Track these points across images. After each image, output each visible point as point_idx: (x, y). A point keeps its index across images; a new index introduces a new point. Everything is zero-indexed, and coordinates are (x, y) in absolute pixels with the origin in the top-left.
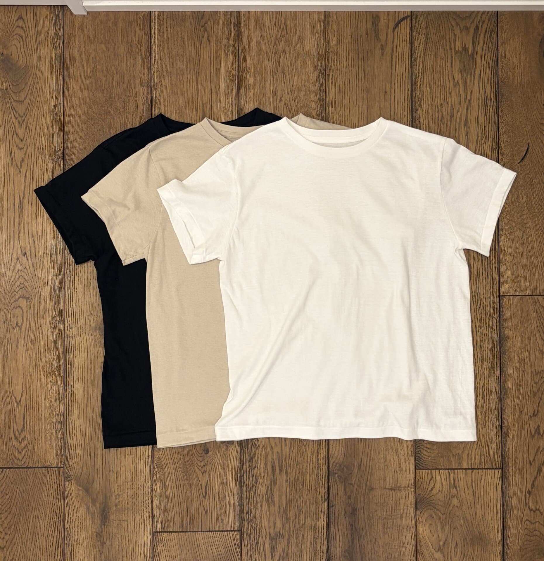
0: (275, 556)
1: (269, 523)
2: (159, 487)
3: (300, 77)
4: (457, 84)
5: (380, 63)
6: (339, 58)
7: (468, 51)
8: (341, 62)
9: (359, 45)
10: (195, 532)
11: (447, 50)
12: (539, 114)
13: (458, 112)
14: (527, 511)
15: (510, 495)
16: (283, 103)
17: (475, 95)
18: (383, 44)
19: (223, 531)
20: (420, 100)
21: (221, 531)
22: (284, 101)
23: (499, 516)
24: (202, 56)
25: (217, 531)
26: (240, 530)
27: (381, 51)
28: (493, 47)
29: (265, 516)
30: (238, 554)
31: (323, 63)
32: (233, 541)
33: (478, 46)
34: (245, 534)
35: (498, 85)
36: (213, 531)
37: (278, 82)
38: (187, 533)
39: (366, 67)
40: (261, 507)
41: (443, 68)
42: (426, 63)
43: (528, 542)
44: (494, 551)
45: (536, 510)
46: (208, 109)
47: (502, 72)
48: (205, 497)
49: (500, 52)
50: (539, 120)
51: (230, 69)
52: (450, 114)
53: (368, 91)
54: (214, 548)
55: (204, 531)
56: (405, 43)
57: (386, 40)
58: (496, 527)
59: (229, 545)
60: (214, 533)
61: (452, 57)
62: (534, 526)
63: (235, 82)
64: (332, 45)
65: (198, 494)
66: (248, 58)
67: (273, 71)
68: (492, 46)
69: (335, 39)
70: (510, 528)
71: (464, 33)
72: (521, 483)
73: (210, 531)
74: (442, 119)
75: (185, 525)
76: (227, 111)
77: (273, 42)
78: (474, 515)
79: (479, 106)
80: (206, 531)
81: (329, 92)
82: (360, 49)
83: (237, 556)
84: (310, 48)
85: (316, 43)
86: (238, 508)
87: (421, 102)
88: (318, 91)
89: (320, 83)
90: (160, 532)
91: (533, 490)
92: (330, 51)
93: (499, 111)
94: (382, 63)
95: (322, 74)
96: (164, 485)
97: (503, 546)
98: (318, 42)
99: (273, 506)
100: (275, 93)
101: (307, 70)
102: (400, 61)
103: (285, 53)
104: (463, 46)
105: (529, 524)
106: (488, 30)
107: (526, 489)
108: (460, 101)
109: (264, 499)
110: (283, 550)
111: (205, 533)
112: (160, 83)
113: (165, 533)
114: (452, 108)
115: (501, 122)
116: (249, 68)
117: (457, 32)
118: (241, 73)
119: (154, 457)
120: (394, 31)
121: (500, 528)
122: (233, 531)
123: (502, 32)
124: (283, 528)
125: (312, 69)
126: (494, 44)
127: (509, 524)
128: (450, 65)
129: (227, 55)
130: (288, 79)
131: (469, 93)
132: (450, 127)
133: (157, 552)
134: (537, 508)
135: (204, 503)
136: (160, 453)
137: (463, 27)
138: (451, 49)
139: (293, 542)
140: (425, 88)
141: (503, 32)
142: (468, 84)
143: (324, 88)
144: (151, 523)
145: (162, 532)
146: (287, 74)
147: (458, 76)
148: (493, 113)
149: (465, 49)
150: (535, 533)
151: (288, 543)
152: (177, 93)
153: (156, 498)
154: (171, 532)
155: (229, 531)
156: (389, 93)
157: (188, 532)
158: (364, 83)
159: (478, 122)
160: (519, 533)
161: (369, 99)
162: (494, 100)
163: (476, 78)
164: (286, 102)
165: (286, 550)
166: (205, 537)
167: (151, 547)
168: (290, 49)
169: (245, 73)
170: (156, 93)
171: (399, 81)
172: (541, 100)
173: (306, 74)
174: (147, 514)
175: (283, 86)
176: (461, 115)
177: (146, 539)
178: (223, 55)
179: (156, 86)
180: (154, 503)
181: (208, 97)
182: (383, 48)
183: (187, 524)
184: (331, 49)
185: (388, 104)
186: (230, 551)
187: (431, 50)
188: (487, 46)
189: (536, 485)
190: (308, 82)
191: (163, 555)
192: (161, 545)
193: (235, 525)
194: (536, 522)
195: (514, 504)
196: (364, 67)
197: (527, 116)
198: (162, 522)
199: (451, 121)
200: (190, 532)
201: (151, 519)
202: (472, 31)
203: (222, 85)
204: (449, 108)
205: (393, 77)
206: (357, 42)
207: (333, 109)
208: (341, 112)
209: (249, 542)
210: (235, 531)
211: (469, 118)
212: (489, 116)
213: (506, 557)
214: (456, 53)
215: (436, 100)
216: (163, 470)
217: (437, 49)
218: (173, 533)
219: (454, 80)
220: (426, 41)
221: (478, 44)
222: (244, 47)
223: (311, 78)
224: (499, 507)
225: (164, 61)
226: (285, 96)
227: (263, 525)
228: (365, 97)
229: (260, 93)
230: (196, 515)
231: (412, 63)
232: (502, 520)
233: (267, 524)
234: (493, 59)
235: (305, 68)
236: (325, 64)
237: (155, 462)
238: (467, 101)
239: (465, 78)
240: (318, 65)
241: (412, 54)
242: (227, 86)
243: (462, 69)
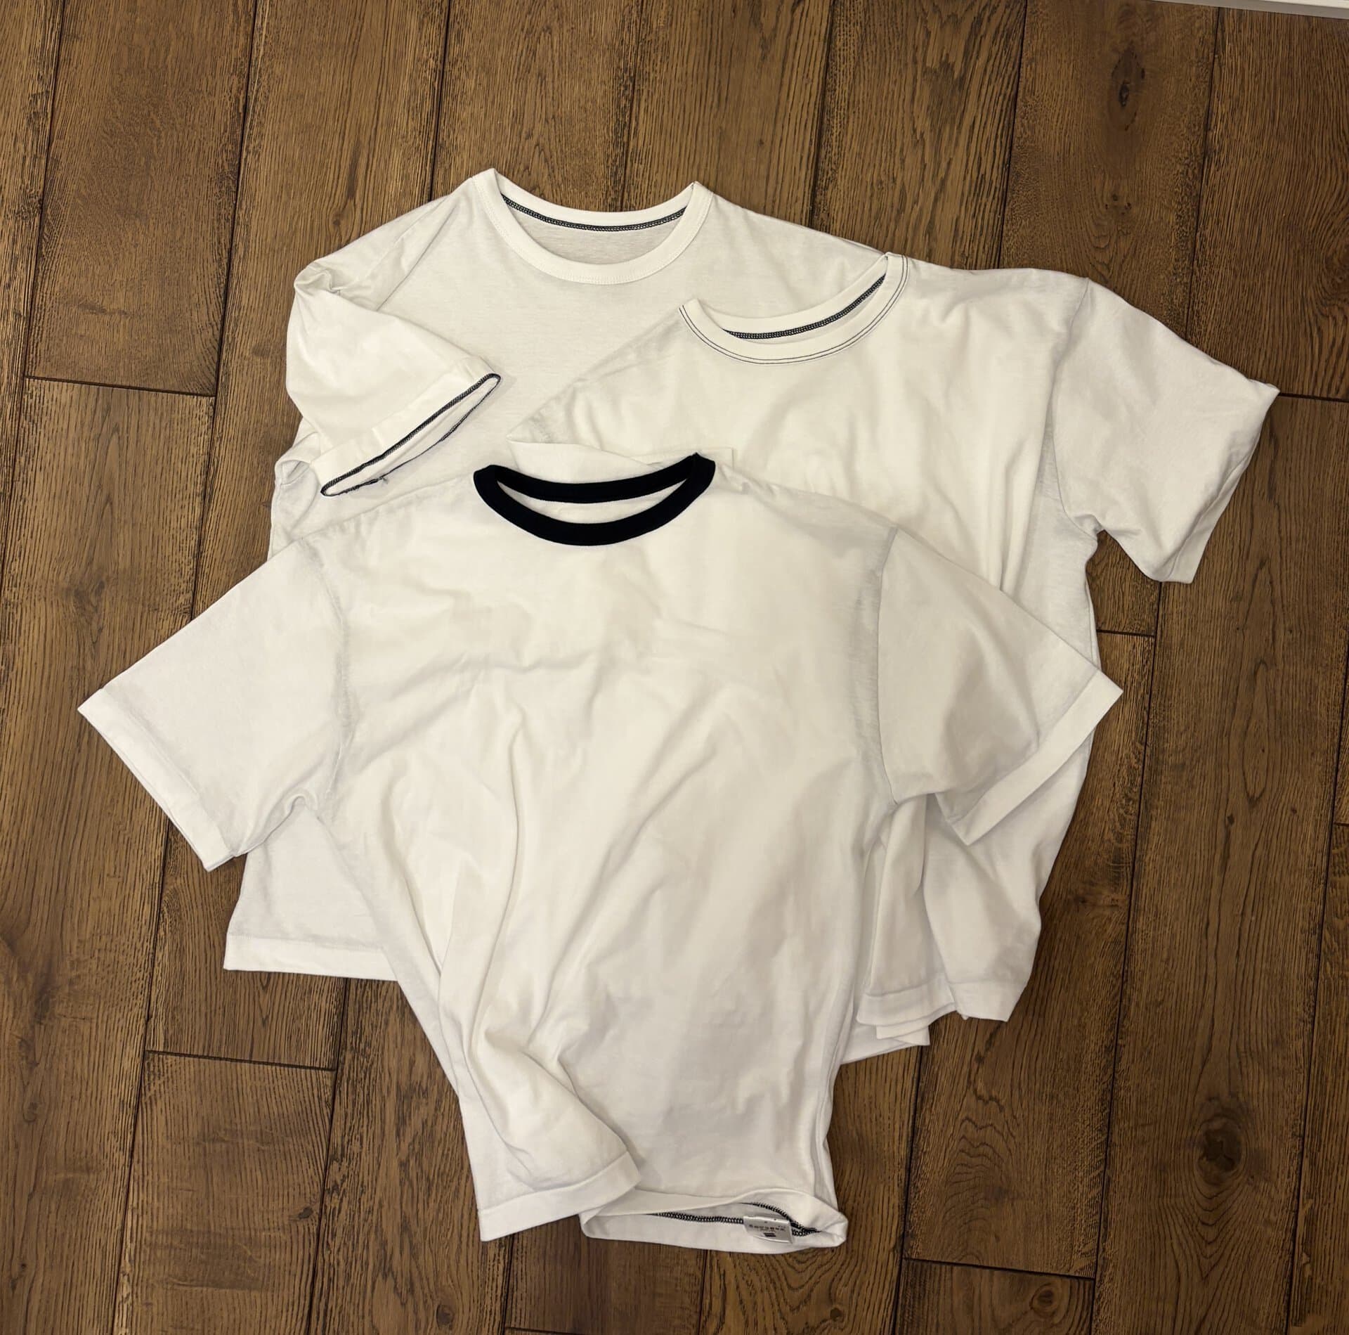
0: (404, 1135)
1: (399, 1061)
2: (169, 954)
3: (577, 89)
4: (919, 142)
5: (757, 78)
6: (668, 58)
7: (953, 72)
8: (670, 67)
9: (715, 33)
10: (237, 1060)
11: (906, 65)
12: (1092, 226)
13: (916, 202)
14: (970, 1100)
15: (936, 1060)
16: (534, 141)
17: (957, 170)
18: (767, 36)
19: (296, 1067)
20: (834, 167)
21: (292, 1066)
22: (535, 137)
23: (907, 1103)
24: (367, 20)
25: (284, 1065)
26: (335, 1068)
27: (760, 51)
28: (1010, 69)
29: (392, 1046)
30: (323, 1121)
31: (631, 64)
32: (315, 1091)
33: (975, 64)
34: (345, 1078)
35: (1010, 152)
36: (276, 1064)
37: (528, 95)
38: (217, 1062)
39: (724, 83)
40: (387, 1023)
41: (892, 104)
42: (858, 89)
43: (965, 1169)
44: (887, 1180)
45: (991, 1098)
46: (367, 139)
47: (1023, 125)
48: (265, 988)
49: (1023, 80)
50: (1092, 238)
51: (425, 56)
52: (896, 205)
53: (722, 135)
54: (274, 1101)
55: (255, 1063)
56: (816, 39)
57: (775, 29)
58: (897, 1126)
59: (307, 1099)
60: (278, 1068)
61: (915, 80)
62: (982, 1133)
63: (432, 85)
64: (654, 26)
65: (251, 981)
66: (467, 36)
67: (519, 69)
68: (1006, 65)
69: (663, 13)
70: (929, 1132)
71: (948, 29)
72: (964, 1035)
73: (268, 1063)
74: (877, 213)
75: (215, 1044)
76: (410, 147)
77: (526, 7)
78: (852, 1094)
79: (963, 194)
80: (259, 1063)
81: (636, 129)
82: (715, 41)
83: (320, 1125)
84: (605, 27)
85: (620, 19)
86: (335, 1019)
87: (835, 171)
88: (612, 124)
89: (618, 106)
90: (159, 1053)
91: (989, 1053)
92: (648, 39)
93: (1007, 210)
94: (760, 78)
95: (626, 87)
96: (180, 951)
97: (909, 1170)
98: (624, 16)
99: (411, 1025)
100: (518, 117)
101: (594, 74)
102: (800, 77)
103: (550, 33)
104: (943, 59)
105: (971, 1128)
106: (1001, 29)
107: (973, 1051)
108: (923, 180)
109: (395, 1007)
110: (424, 1123)
111: (257, 1066)
112: (270, 71)
113: (169, 1057)
114: (903, 192)
115: (1007, 235)
116: (468, 57)
117: (934, 26)
118: (447, 67)
119: (166, 887)
120: (793, 11)
121: (906, 1130)
122: (319, 1069)
123: (1032, 36)
124: (430, 1076)
125: (606, 74)
126: (1013, 60)
127: (927, 1121)
128: (908, 97)
129: (422, 23)
130: (551, 91)
131: (944, 165)
132: (894, 235)
133: (149, 1094)
134: (994, 1094)
135: (261, 999)
136: (178, 881)
137: (949, 17)
138: (915, 62)
139: (447, 1108)
140: (849, 143)
141: (1035, 37)
142: (944, 145)
143: (627, 119)
144: (142, 1030)
145: (164, 1053)
146: (549, 79)
147: (923, 124)
148: (992, 215)
149: (947, 66)
150: (981, 1149)
151: (436, 1110)
152: (303, 96)
153: (160, 978)
154: (185, 1055)
155: (311, 1068)
156: (768, 144)
157: (221, 1059)
158: (715, 116)
159: (956, 230)
160: (948, 1145)
161: (722, 155)
162: (998, 186)
163: (963, 130)
164: (541, 140)
165: (430, 1123)
166: (257, 1074)
167: (136, 1084)
168: (561, 26)
169: (457, 68)
170: (257, 91)
171: (793, 121)
172: (1102, 196)
173: (590, 83)
174: (135, 1010)
175: (539, 105)
176: (921, 210)
177: (127, 1064)
178: (413, 24)
179: (260, 76)
180: (154, 987)
181: (369, 112)
182: (765, 45)
183: (221, 1042)
184: (652, 37)
185: (763, 168)
186: (309, 1111)
187: (870, 61)
188: (997, 63)
189: (997, 1043)
190: (594, 101)
191: (160, 1104)
192: (157, 1082)
193: (323, 1055)
194: (986, 1126)
195: (943, 1080)
196: (720, 82)
197: (1066, 228)
198: (166, 1032)
199: (897, 222)
200: (227, 1059)
201: (142, 1021)
202: (965, 29)
203: (405, 86)
204: (897, 193)
205: (781, 110)
206: (710, 25)
207: (641, 167)
208: (659, 175)
209: (350, 1097)
210: (323, 1069)
211: (937, 218)
212: (983, 219)
213: (913, 1196)
214: (924, 73)
215: (871, 170)
216: (181, 919)
217: (883, 60)
218: (187, 1059)
219: (915, 131)
220: (863, 39)
221: (977, 58)
222: (462, 11)
223: (600, 93)
224: (908, 1084)
225: (284, 22)
226: (539, 127)
227: (386, 1064)
228: (715, 147)
229: (485, 115)
230: (242, 1024)
231: (825, 83)
232: (912, 1114)
233: (394, 1064)
234: (1005, 95)
235: (589, 71)
236: (635, 67)
237: (165, 898)
238: (938, 182)
239: (940, 130)
240: (619, 67)
241: (827, 65)
242: (416, 92)
243: (934, 108)
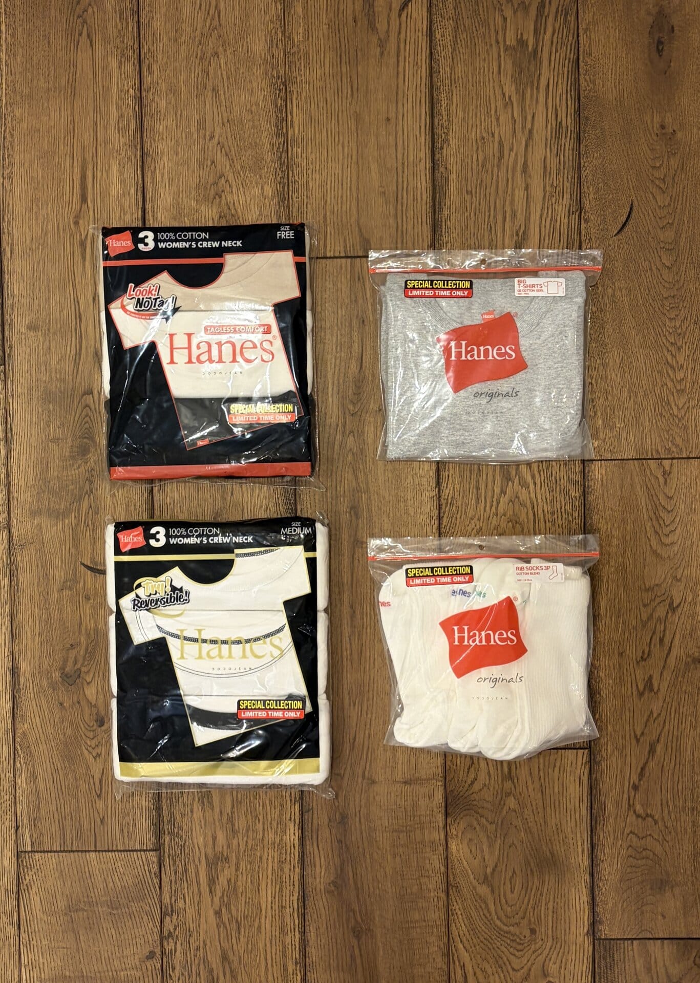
0: (215, 891)
1: (205, 838)
2: (26, 780)
3: (243, 96)
4: (508, 104)
5: (378, 70)
6: (309, 64)
7: (527, 46)
8: (311, 70)
9: (342, 40)
10: (85, 851)
11: (491, 45)
12: (648, 151)
13: (511, 150)
14: (632, 818)
15: (602, 791)
16: (216, 141)
17: (540, 121)
18: (382, 37)
19: (130, 851)
20: (446, 131)
21: (127, 851)
22: (216, 138)
23: (585, 826)
24: (79, 66)
25: (121, 851)
26: (158, 848)
27: (379, 49)
28: (571, 38)
29: (198, 828)
30: (155, 888)
31: (282, 72)
32: (146, 867)
33: (544, 38)
34: (166, 855)
35: (579, 103)
36: (115, 851)
37: (207, 106)
38: (72, 854)
39: (354, 77)
40: (192, 812)
41: (484, 76)
42: (456, 69)
43: (634, 869)
44: (577, 884)
45: (647, 815)
46: (91, 154)
47: (586, 80)
48: (99, 796)
49: (581, 45)
50: (650, 161)
51: (126, 88)
52: (496, 155)
53: (358, 118)
54: (117, 878)
55: (99, 851)
56: (420, 34)
57: (388, 31)
58: (579, 844)
59: (141, 874)
60: (116, 853)
61: (499, 56)
62: (643, 842)
63: (134, 108)
64: (296, 40)
65: (89, 792)
66: (156, 68)
67: (197, 88)
68: (567, 36)
69: (301, 30)
70: (604, 845)
71: (519, 14)
72: (621, 772)
73: (108, 851)
74: (483, 162)
75: (68, 842)
76: (123, 158)
77: (197, 39)
78: (543, 824)
79: (547, 139)
80: (102, 851)
81: (292, 121)
82: (343, 47)
83: (153, 891)
84: (259, 47)
85: (269, 39)
86: (154, 813)
87: (447, 134)
88: (273, 120)
89: (276, 106)
90: (28, 852)
91: (642, 782)
92: (292, 51)
93: (581, 147)
94: (381, 70)
95: (280, 90)
96: (33, 777)
97: (592, 875)
98: (272, 37)
99: (210, 811)
100: (201, 126)
101: (255, 84)
102: (411, 65)
103: (218, 57)
104: (519, 37)
105: (635, 839)
106: (560, 9)
107: (629, 783)
108: (515, 132)
109: (197, 799)
110: (229, 881)
111: (101, 853)
112: (12, 114)
113: (36, 854)
114: (500, 142)
115: (584, 166)
116: (158, 84)
117: (508, 13)
118: (144, 94)
119: (17, 731)
120: (400, 16)
121: (587, 846)
122: (146, 850)
123: (584, 12)
124: (229, 846)
125: (264, 82)
126: (572, 31)
127: (601, 839)
128: (496, 70)
129: (120, 63)
130: (224, 101)
131: (529, 118)
132: (498, 176)
133: (25, 883)
134: (649, 812)
135: (98, 805)
136: (26, 726)
137: (519, 4)
138: (498, 42)
139: (244, 869)
140: (455, 111)
141: (587, 12)
142: (528, 103)
143: (284, 115)
144: (14, 837)
145: (32, 851)
146: (221, 92)
147: (510, 89)
148: (571, 152)
149: (522, 43)
150: (644, 853)
151: (236, 870)
152: (39, 130)
153: (21, 798)
154: (48, 852)
155: (140, 851)
156: (393, 120)
157: (74, 851)
158: (350, 104)
159: (545, 167)
160: (619, 854)
161: (359, 131)
162: (573, 129)
163: (541, 90)
164: (221, 140)
165: (233, 881)
166: (102, 860)
167: (15, 876)
168: (225, 51)
169: (151, 93)
170: (5, 131)
171: (410, 100)
172: (653, 127)
173: (252, 91)
174: (7, 823)
175: (216, 113)
176: (516, 155)
177: (6, 863)
178: (114, 64)
179: (5, 119)
180: (18, 805)
181: (90, 135)
182: (382, 44)
183: (72, 840)
184: (295, 49)
185: (392, 138)
186: (143, 882)
187: (463, 46)
188: (560, 36)
189: (647, 775)
190: (257, 105)
191: (34, 889)
192: (30, 873)
193: (149, 840)
194: (647, 836)
195: (610, 806)
196: (351, 77)
197: (628, 155)
198: (31, 836)
199: (498, 167)
200: (78, 851)
201: (13, 831)
202: (533, 12)
203: (114, 113)
204: (496, 145)
205: (400, 93)
206: (338, 35)
207: (299, 150)
208: (313, 155)
209: (172, 869)
210: (149, 851)
211: (529, 160)
212: (564, 156)
213: (597, 893)
214: (506, 50)
215: (474, 129)
216: (31, 752)
217: (473, 44)
218: (49, 854)
219: (504, 95)
220: (456, 29)
221: (545, 33)
222: (149, 49)
223: (261, 98)
224: (584, 812)
225: (18, 76)
226: (218, 130)
227: (195, 840)
228: (353, 128)
229: (177, 126)
230: (86, 825)
231: (431, 68)
232: (589, 833)
233: (201, 840)
234: (570, 59)
235: (251, 82)
236: (285, 74)
237: (18, 740)
238: (527, 132)
239: (523, 92)
240: (273, 76)
241: (431, 53)
242: (122, 115)
243: (517, 76)
